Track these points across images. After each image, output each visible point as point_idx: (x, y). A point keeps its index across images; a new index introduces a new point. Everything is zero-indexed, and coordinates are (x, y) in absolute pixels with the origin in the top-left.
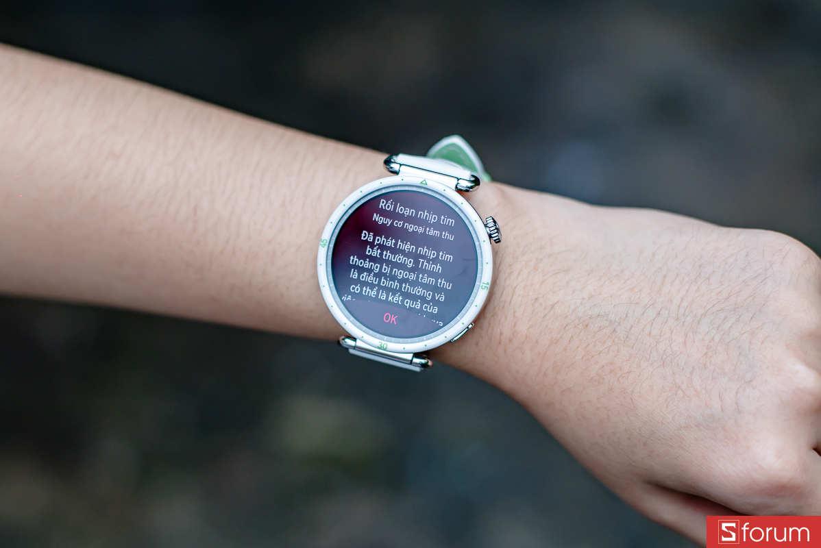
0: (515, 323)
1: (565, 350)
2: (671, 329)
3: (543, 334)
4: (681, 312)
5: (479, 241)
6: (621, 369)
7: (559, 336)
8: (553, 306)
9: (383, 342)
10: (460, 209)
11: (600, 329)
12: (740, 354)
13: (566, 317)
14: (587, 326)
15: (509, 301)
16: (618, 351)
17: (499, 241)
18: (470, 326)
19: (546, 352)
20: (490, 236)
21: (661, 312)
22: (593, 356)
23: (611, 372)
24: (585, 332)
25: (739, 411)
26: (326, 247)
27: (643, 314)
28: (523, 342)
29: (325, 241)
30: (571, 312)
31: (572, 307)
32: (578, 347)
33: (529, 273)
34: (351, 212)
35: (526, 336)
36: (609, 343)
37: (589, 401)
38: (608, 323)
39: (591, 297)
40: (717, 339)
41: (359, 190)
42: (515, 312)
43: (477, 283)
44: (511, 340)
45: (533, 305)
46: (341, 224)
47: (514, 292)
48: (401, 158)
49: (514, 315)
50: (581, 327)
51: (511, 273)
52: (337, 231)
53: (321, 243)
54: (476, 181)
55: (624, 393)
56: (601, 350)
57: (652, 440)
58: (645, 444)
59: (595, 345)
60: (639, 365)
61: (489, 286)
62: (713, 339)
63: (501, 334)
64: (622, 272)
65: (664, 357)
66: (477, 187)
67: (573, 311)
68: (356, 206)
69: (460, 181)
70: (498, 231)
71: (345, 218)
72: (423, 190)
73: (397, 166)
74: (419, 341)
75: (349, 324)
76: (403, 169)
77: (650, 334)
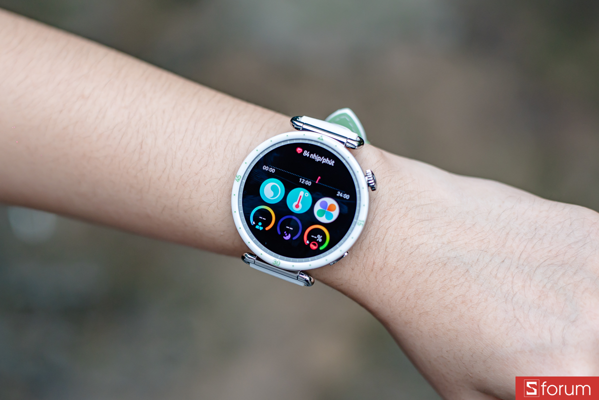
0: (386, 257)
1: (426, 281)
2: (512, 275)
3: (408, 267)
4: (521, 261)
5: (359, 187)
6: (471, 301)
7: (422, 270)
8: (418, 246)
9: (277, 260)
10: (347, 162)
11: (456, 268)
12: (566, 299)
13: (428, 256)
14: (445, 264)
15: (382, 238)
16: (470, 287)
17: (375, 190)
18: (346, 254)
19: (410, 281)
20: (369, 185)
21: (505, 260)
22: (448, 289)
23: (463, 302)
24: (443, 269)
25: (564, 343)
26: (240, 181)
27: (491, 261)
28: (392, 272)
29: (239, 177)
30: (433, 252)
31: (434, 249)
32: (437, 281)
33: (400, 218)
34: (261, 156)
35: (395, 267)
36: (462, 280)
37: (443, 324)
38: (463, 264)
39: (449, 243)
40: (549, 286)
41: (269, 140)
42: (386, 247)
43: (355, 220)
44: (381, 269)
45: (402, 243)
46: (254, 164)
48: (305, 119)
49: (386, 250)
50: (440, 265)
51: (386, 216)
52: (250, 170)
53: (236, 178)
54: (361, 143)
55: (473, 320)
56: (455, 284)
57: (491, 359)
58: (484, 361)
59: (451, 281)
60: (486, 300)
61: (363, 223)
62: (545, 285)
63: (374, 263)
64: (474, 225)
65: (507, 295)
66: (362, 146)
67: (435, 252)
68: (266, 152)
69: (349, 141)
70: (375, 182)
71: (257, 160)
72: (319, 145)
73: (301, 125)
74: (305, 262)
75: (252, 243)
76: (305, 127)
77: (496, 277)
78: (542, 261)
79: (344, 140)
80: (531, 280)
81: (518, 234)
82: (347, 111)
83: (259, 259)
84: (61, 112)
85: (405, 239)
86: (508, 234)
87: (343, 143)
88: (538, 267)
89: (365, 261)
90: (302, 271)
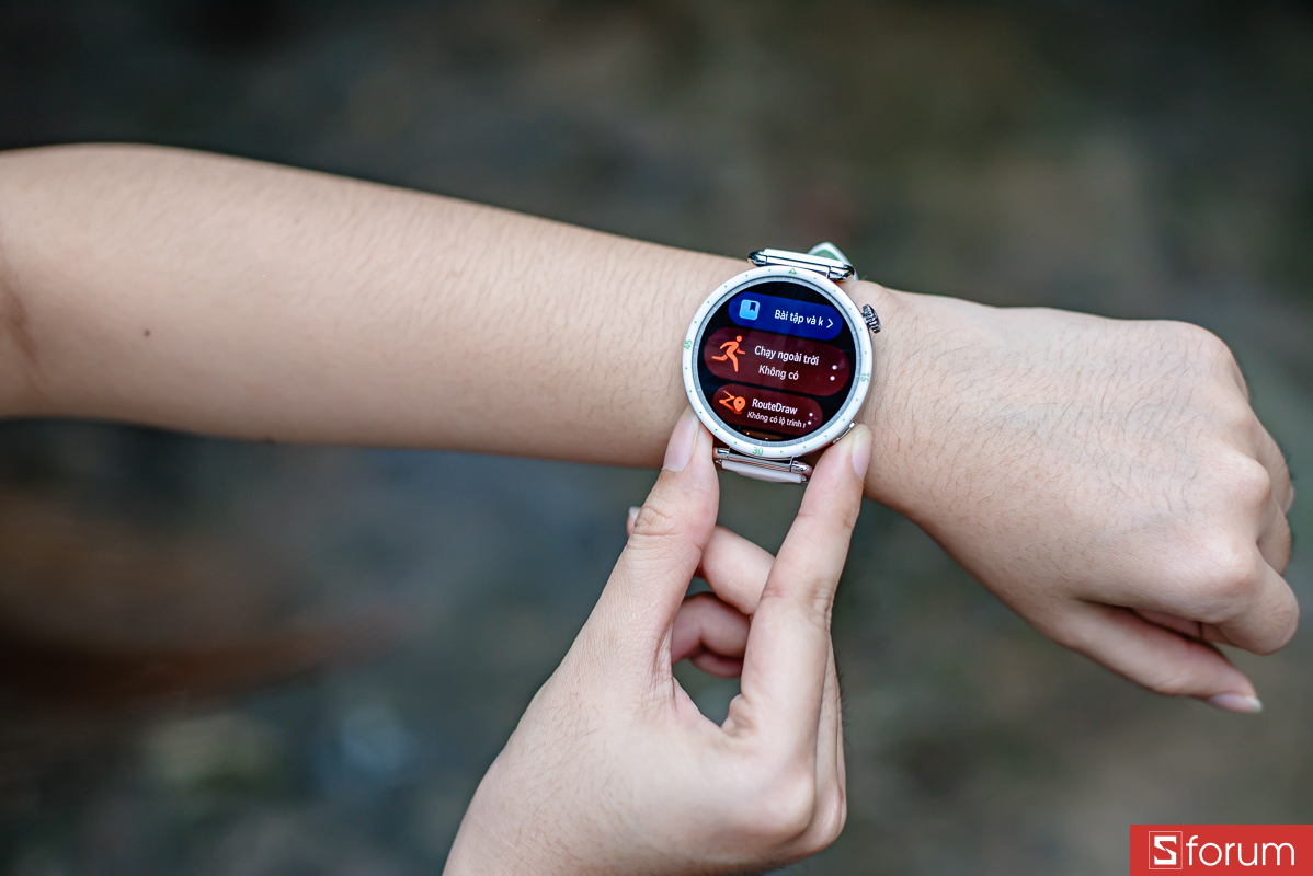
0: (915, 429)
1: (978, 455)
3: (950, 438)
4: (1105, 409)
5: (855, 331)
6: (1048, 473)
7: (970, 441)
8: (958, 408)
9: (759, 447)
10: (834, 298)
11: (1018, 431)
12: (1177, 449)
13: (975, 420)
14: (1001, 428)
16: (1042, 455)
17: (878, 331)
18: (853, 424)
19: (955, 459)
20: (868, 324)
21: (1083, 411)
22: (1012, 461)
24: (999, 435)
25: (1187, 509)
26: (691, 349)
27: (1064, 415)
28: (927, 449)
29: (689, 343)
30: (981, 414)
31: (981, 409)
33: (924, 372)
34: (715, 309)
36: (1029, 446)
39: (1000, 398)
40: (1149, 435)
42: (913, 416)
43: (856, 375)
44: (911, 447)
45: (934, 407)
46: (706, 323)
47: (909, 395)
48: (768, 252)
49: (912, 420)
50: (994, 429)
52: (702, 331)
54: (850, 270)
55: (1056, 499)
56: (1021, 454)
59: (1014, 450)
60: (1069, 468)
61: (869, 377)
62: (1145, 436)
63: (899, 440)
67: (983, 413)
68: (721, 303)
69: (833, 270)
70: (877, 319)
71: (710, 316)
72: (792, 281)
73: (763, 259)
74: (797, 443)
75: (720, 430)
76: (770, 260)
77: (1075, 435)
78: (1133, 403)
79: (826, 270)
80: (1124, 431)
81: (1092, 372)
82: (827, 247)
83: (733, 451)
84: (425, 298)
85: (938, 401)
86: (1079, 374)
87: (823, 273)
88: (1130, 412)
89: (885, 438)
90: (795, 459)
